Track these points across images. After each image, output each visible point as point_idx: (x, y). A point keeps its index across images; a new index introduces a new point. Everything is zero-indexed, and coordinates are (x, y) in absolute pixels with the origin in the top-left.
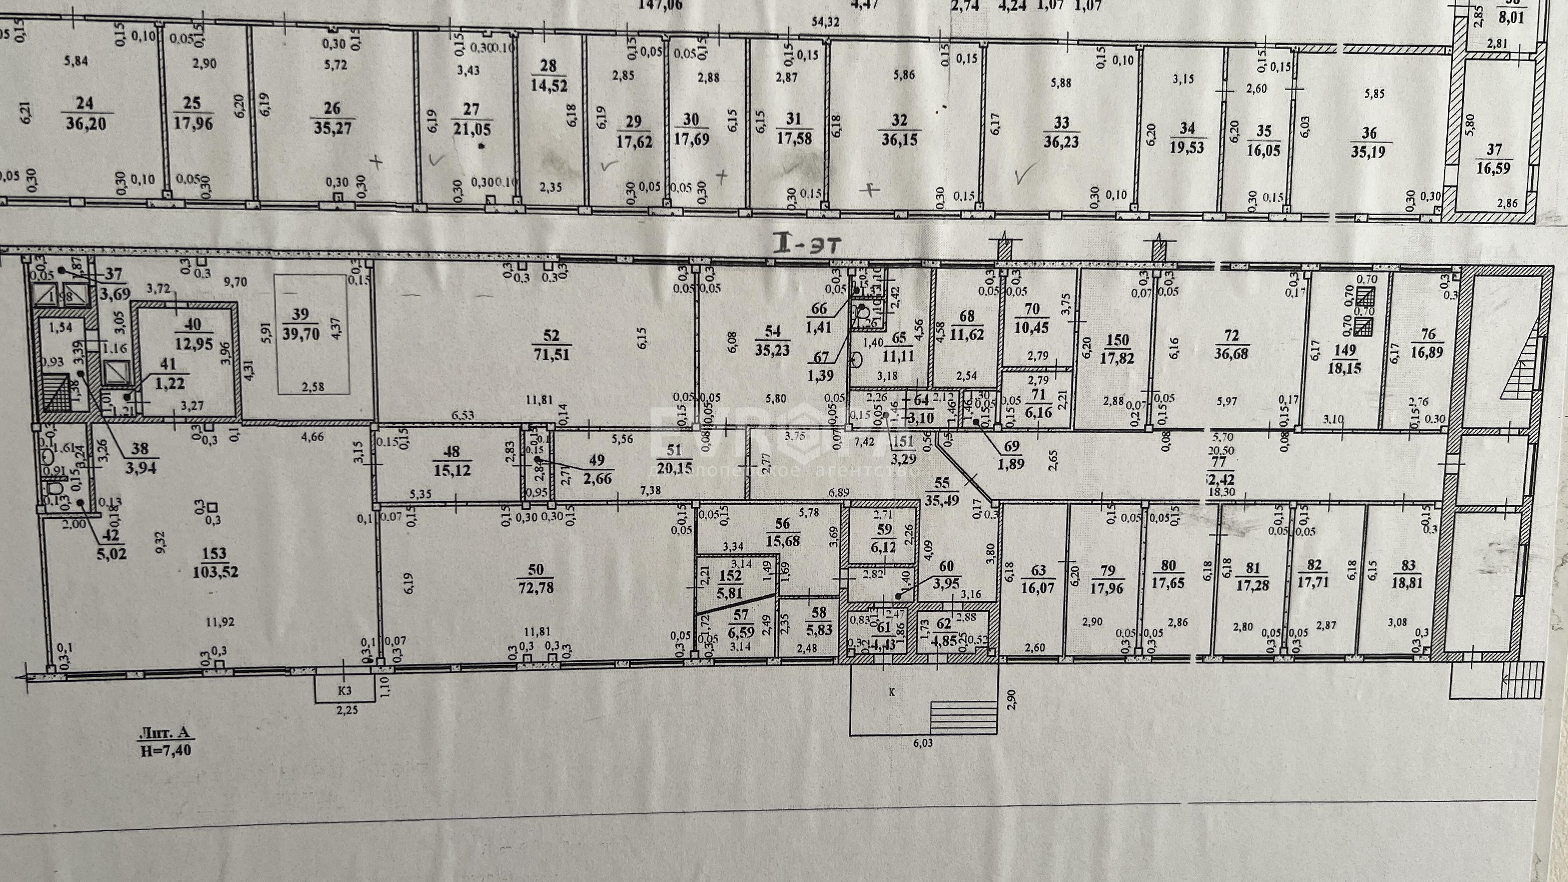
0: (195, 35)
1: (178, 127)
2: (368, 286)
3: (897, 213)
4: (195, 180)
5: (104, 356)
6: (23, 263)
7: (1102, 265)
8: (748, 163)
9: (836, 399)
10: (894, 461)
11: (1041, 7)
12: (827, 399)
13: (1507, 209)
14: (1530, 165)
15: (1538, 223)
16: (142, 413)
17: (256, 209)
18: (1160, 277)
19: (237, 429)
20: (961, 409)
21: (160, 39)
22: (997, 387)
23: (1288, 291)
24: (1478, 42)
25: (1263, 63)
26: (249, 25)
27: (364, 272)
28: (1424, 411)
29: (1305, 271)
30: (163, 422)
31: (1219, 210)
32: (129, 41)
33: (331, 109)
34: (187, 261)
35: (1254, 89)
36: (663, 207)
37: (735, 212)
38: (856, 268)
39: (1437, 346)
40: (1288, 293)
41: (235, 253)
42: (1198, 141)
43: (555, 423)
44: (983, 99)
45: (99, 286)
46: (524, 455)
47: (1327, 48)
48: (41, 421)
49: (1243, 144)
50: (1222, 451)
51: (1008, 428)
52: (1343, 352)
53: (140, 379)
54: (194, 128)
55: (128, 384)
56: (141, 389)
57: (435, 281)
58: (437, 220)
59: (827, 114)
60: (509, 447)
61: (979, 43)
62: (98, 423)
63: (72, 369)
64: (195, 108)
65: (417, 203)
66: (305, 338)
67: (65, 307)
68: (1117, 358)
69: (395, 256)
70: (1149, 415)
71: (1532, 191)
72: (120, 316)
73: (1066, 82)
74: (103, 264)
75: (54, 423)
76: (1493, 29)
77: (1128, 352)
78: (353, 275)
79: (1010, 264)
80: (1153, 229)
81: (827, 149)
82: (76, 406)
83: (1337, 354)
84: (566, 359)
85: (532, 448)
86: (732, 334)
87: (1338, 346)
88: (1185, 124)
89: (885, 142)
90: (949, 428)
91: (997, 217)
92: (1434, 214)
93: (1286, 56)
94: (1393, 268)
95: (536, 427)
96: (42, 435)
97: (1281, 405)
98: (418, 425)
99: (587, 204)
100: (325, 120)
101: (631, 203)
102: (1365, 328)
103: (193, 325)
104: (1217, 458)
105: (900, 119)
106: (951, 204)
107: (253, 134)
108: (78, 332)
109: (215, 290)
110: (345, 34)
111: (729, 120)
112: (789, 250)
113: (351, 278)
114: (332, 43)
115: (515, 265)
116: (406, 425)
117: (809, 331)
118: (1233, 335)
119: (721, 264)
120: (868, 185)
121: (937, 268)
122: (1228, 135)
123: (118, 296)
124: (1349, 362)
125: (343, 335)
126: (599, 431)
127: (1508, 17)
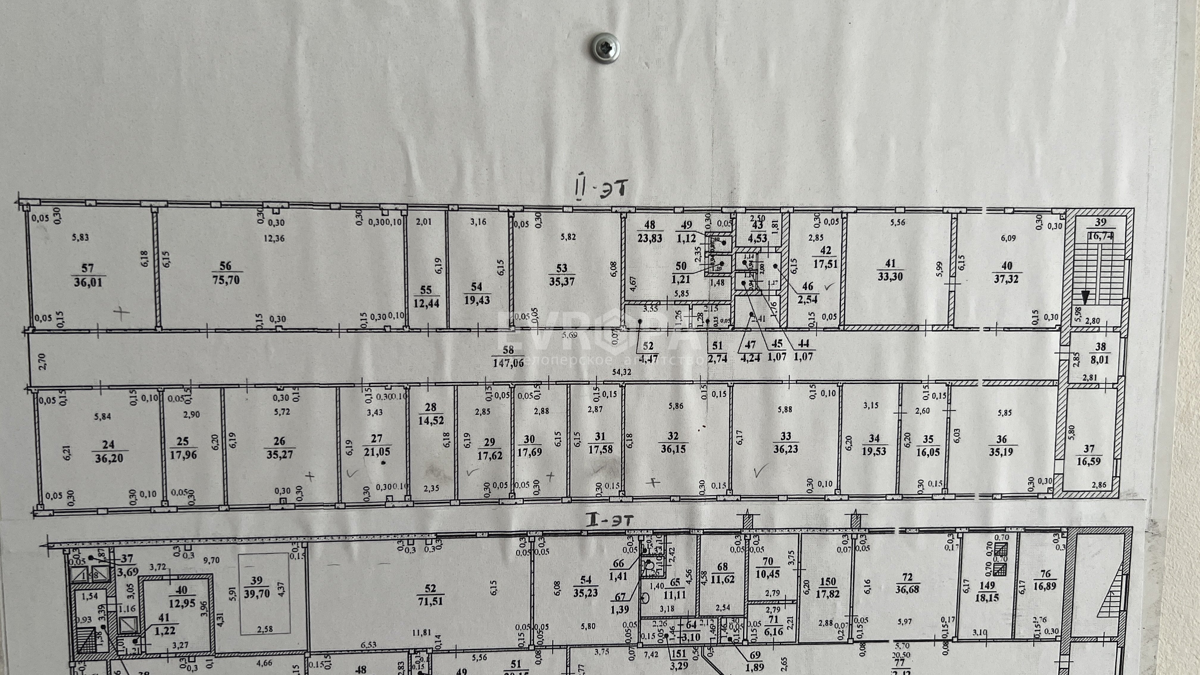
0: (185, 396)
1: (173, 458)
2: (303, 560)
3: (672, 498)
4: (184, 493)
5: (120, 615)
6: (64, 554)
7: (816, 531)
8: (568, 467)
9: (631, 626)
10: (672, 668)
11: (770, 359)
12: (625, 626)
13: (1099, 489)
14: (1114, 459)
15: (1121, 498)
16: (145, 652)
17: (226, 510)
18: (857, 539)
19: (212, 660)
20: (719, 630)
21: (161, 400)
22: (744, 615)
23: (947, 547)
24: (1076, 376)
25: (927, 393)
26: (222, 387)
27: (301, 551)
28: (1043, 626)
29: (958, 533)
30: (160, 657)
31: (897, 493)
32: (140, 402)
33: (279, 442)
34: (178, 548)
35: (921, 411)
36: (509, 499)
37: (560, 500)
38: (644, 535)
39: (1051, 582)
40: (947, 548)
41: (211, 541)
42: (881, 447)
43: (432, 648)
44: (731, 421)
45: (117, 567)
46: (411, 671)
47: (972, 383)
48: (76, 660)
49: (914, 449)
50: (902, 655)
51: (752, 642)
52: (986, 587)
53: (145, 629)
54: (184, 458)
55: (136, 633)
56: (145, 635)
57: (350, 555)
58: (352, 514)
59: (623, 433)
60: (401, 665)
61: (728, 384)
62: (115, 659)
63: (97, 624)
64: (185, 444)
65: (338, 503)
66: (259, 597)
67: (93, 583)
68: (828, 594)
69: (322, 539)
70: (851, 632)
71: (1116, 477)
72: (131, 587)
73: (788, 409)
74: (119, 553)
75: (84, 661)
76: (1086, 368)
77: (835, 590)
78: (294, 553)
79: (752, 531)
80: (851, 506)
81: (623, 456)
82: (100, 649)
83: (982, 588)
84: (441, 604)
85: (417, 666)
86: (557, 583)
87: (982, 583)
88: (872, 435)
89: (663, 450)
90: (711, 644)
91: (742, 499)
92: (1048, 493)
93: (943, 388)
94: (1020, 530)
95: (419, 652)
96: (76, 669)
97: (942, 623)
98: (338, 652)
99: (456, 499)
100: (274, 450)
101: (487, 496)
102: (1001, 571)
103: (181, 590)
104: (898, 660)
105: (674, 435)
106: (710, 492)
107: (224, 461)
108: (101, 600)
109: (196, 565)
110: (289, 391)
111: (556, 439)
112: (597, 525)
113: (292, 555)
114: (280, 398)
115: (406, 542)
116: (329, 653)
117: (611, 579)
118: (908, 577)
119: (550, 535)
120: (652, 479)
121: (700, 535)
122: (903, 442)
123: (130, 574)
124: (990, 593)
125: (286, 594)
126: (463, 652)
127: (1097, 359)
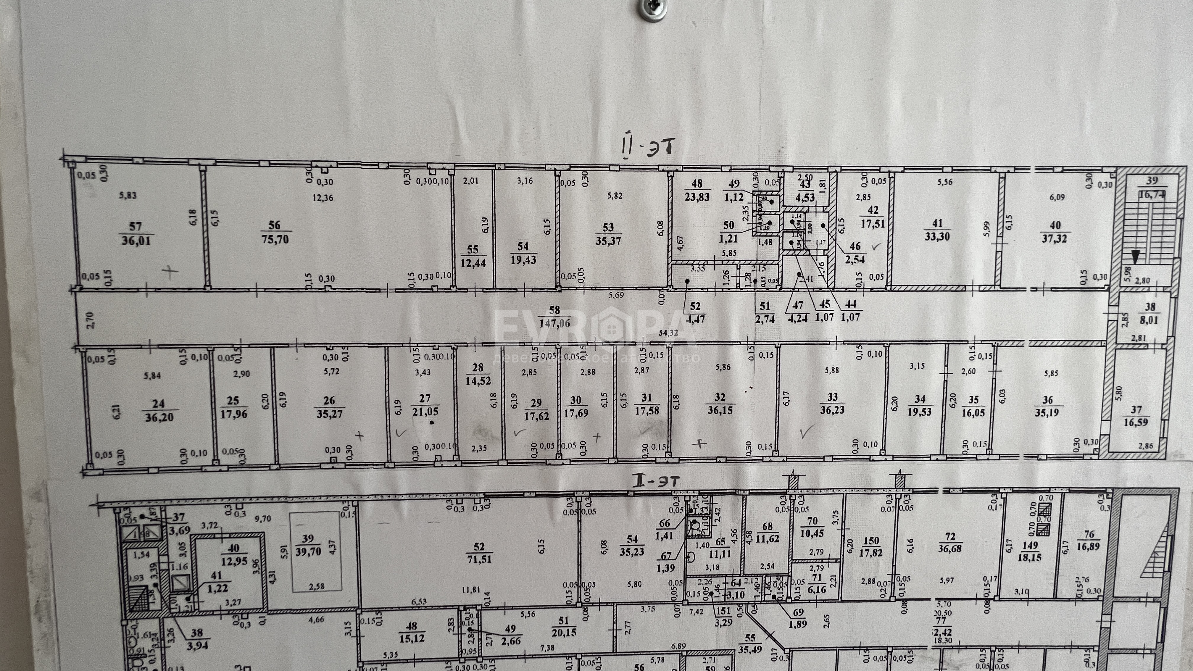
0: (236, 355)
1: (223, 417)
2: (354, 518)
3: (718, 459)
4: (235, 452)
5: (172, 573)
6: (114, 513)
7: (861, 491)
8: (615, 428)
9: (677, 584)
10: (717, 624)
11: (818, 320)
12: (670, 584)
13: (1146, 450)
14: (1162, 420)
15: (1168, 459)
16: (199, 609)
17: (277, 469)
18: (901, 498)
19: (264, 617)
20: (763, 588)
21: (211, 359)
22: (788, 573)
24: (1125, 337)
25: (973, 354)
26: (272, 347)
27: (352, 509)
28: (1086, 586)
29: (1002, 493)
30: (213, 614)
31: (942, 453)
32: (190, 361)
33: (329, 401)
34: (229, 507)
35: (967, 372)
36: (556, 459)
37: (606, 461)
38: (690, 496)
39: (1095, 542)
40: (990, 508)
41: (262, 500)
42: (927, 407)
43: (482, 605)
44: (778, 382)
45: (169, 526)
46: (461, 627)
47: (1018, 343)
48: (128, 618)
49: (959, 409)
50: (943, 613)
51: (795, 600)
52: (1029, 547)
53: (197, 586)
54: (234, 417)
55: (189, 590)
56: (198, 593)
57: (400, 514)
58: (401, 473)
59: (670, 394)
60: (451, 621)
61: (775, 344)
62: (167, 617)
63: (149, 582)
64: (235, 404)
65: (388, 462)
66: (311, 554)
67: (145, 541)
68: (871, 552)
69: (372, 498)
70: (893, 589)
71: (1163, 438)
72: (183, 545)
73: (835, 370)
74: (171, 512)
75: (137, 619)
76: (1135, 328)
77: (878, 549)
78: (344, 511)
79: (797, 492)
80: (896, 467)
81: (670, 417)
82: (152, 607)
83: (1025, 548)
84: (489, 562)
85: (467, 622)
86: (604, 542)
87: (1025, 543)
88: (918, 396)
89: (710, 412)
90: (755, 601)
91: (788, 460)
92: (1094, 454)
93: (989, 349)
94: (1064, 490)
95: (469, 608)
96: (128, 627)
97: (984, 582)
98: (389, 609)
99: (504, 459)
100: (324, 409)
101: (534, 457)
102: (1045, 531)
103: (233, 549)
104: (940, 618)
105: (720, 397)
106: (756, 453)
107: (275, 420)
108: (153, 558)
109: (248, 524)
110: (338, 351)
111: (602, 400)
112: (643, 485)
113: (343, 514)
114: (329, 358)
115: (454, 501)
116: (380, 609)
117: (658, 538)
118: (951, 536)
119: (596, 495)
120: (699, 440)
121: (746, 495)
122: (948, 403)
123: (182, 532)
124: (1033, 553)
125: (337, 552)
126: (512, 609)
127: (1147, 320)
